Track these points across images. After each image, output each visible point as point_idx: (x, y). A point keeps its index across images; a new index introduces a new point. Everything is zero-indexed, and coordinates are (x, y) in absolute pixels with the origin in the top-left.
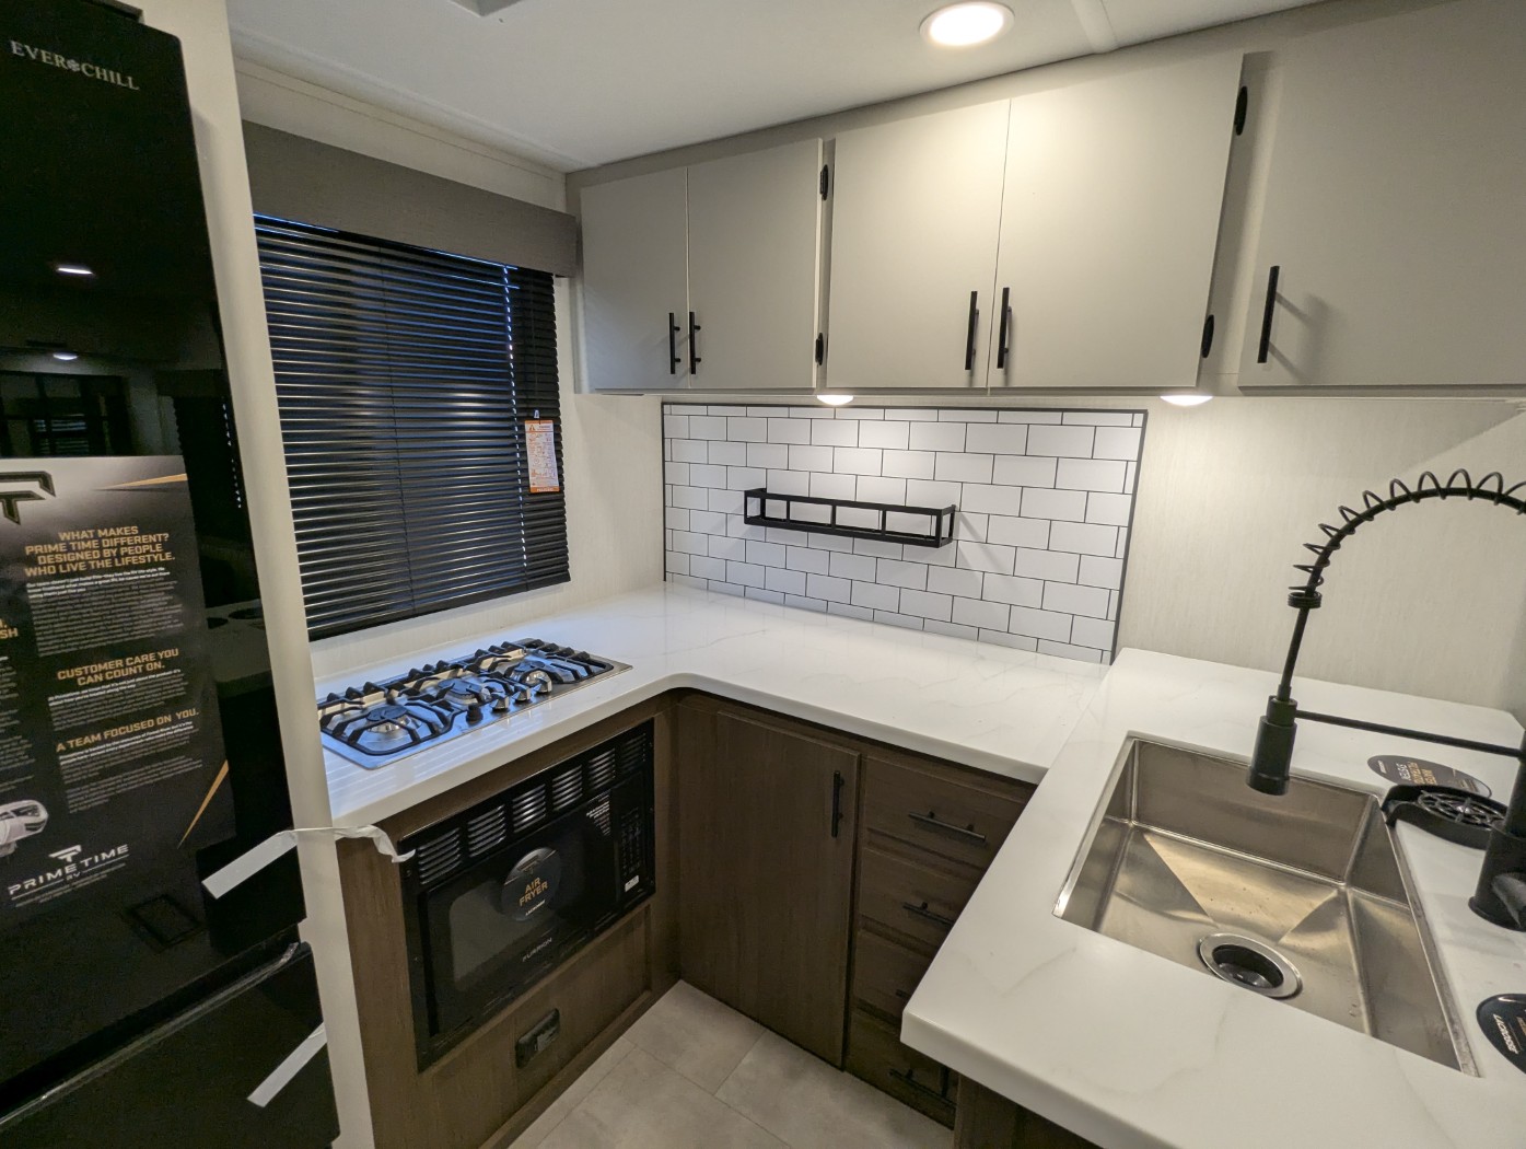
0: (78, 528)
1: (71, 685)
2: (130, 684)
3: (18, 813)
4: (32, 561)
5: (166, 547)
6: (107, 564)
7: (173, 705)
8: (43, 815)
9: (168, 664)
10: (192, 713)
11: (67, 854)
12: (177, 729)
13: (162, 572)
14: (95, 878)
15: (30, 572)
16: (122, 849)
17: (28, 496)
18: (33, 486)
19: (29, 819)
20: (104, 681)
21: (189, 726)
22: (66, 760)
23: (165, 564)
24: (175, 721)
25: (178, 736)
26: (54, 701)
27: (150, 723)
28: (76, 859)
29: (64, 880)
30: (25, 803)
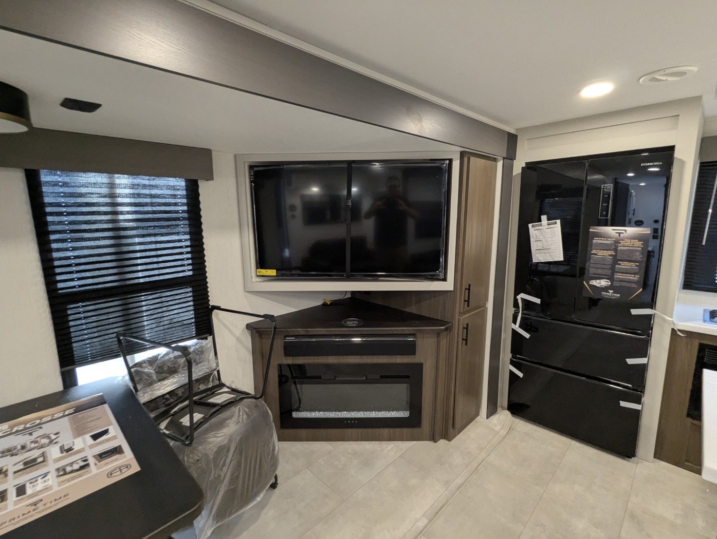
0: (628, 239)
1: (620, 264)
2: (629, 267)
3: (607, 282)
4: (620, 243)
5: (642, 244)
6: (631, 246)
7: (635, 274)
8: (610, 284)
9: (637, 266)
10: (638, 276)
11: (611, 291)
12: (634, 278)
13: (640, 249)
14: (613, 298)
15: (619, 245)
16: (619, 295)
17: (623, 233)
18: (624, 232)
19: (607, 283)
20: (624, 265)
21: (637, 279)
22: (615, 276)
23: (641, 248)
24: (634, 277)
25: (635, 280)
26: (617, 266)
27: (630, 275)
28: (612, 293)
29: (609, 296)
30: (608, 281)
